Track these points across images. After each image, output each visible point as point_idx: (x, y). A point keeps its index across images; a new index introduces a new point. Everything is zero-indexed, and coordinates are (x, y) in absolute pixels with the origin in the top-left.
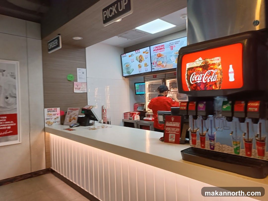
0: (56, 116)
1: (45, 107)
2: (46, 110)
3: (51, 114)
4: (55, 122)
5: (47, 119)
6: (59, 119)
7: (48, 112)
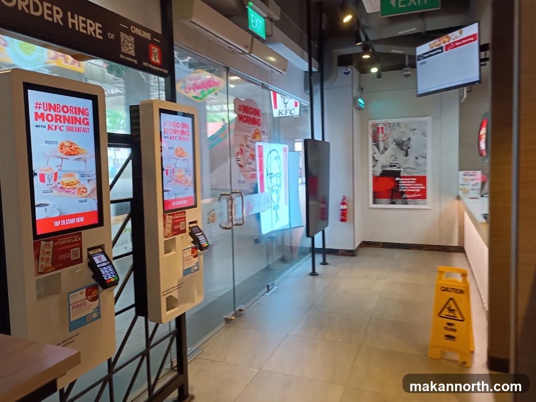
0: (476, 182)
1: (460, 170)
2: (462, 173)
3: (468, 179)
4: (473, 190)
5: (463, 185)
6: (479, 187)
7: (465, 175)
